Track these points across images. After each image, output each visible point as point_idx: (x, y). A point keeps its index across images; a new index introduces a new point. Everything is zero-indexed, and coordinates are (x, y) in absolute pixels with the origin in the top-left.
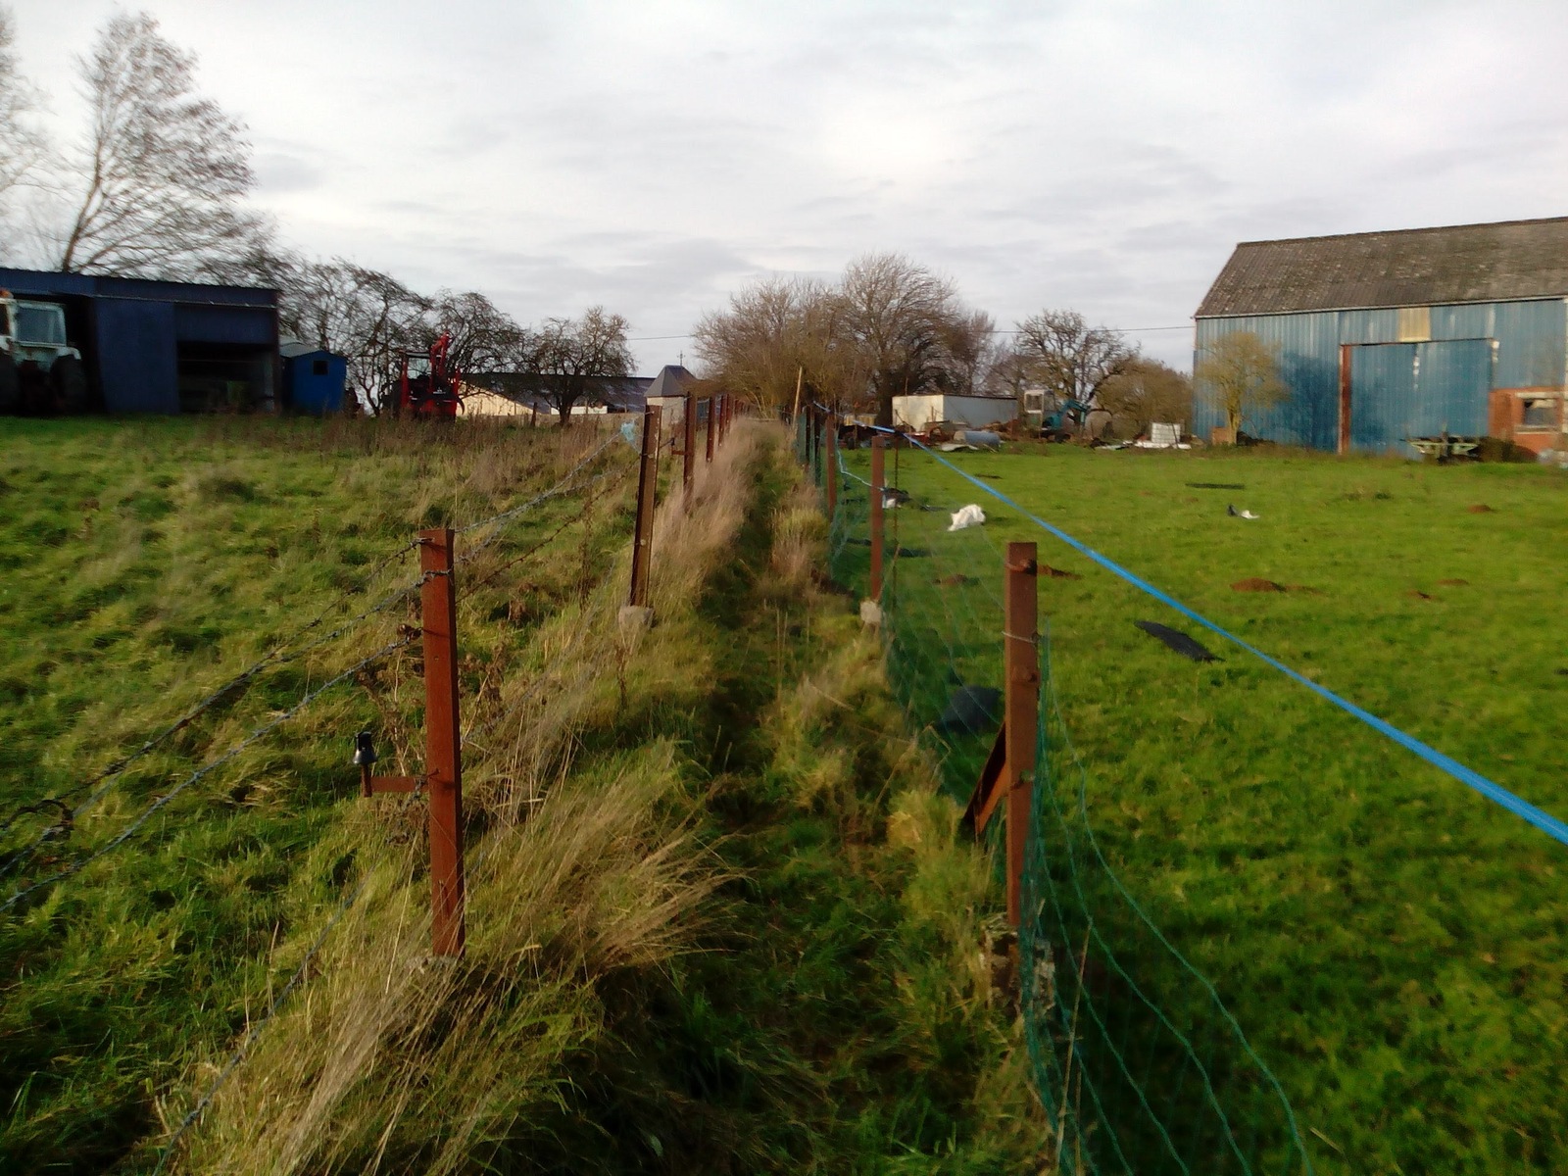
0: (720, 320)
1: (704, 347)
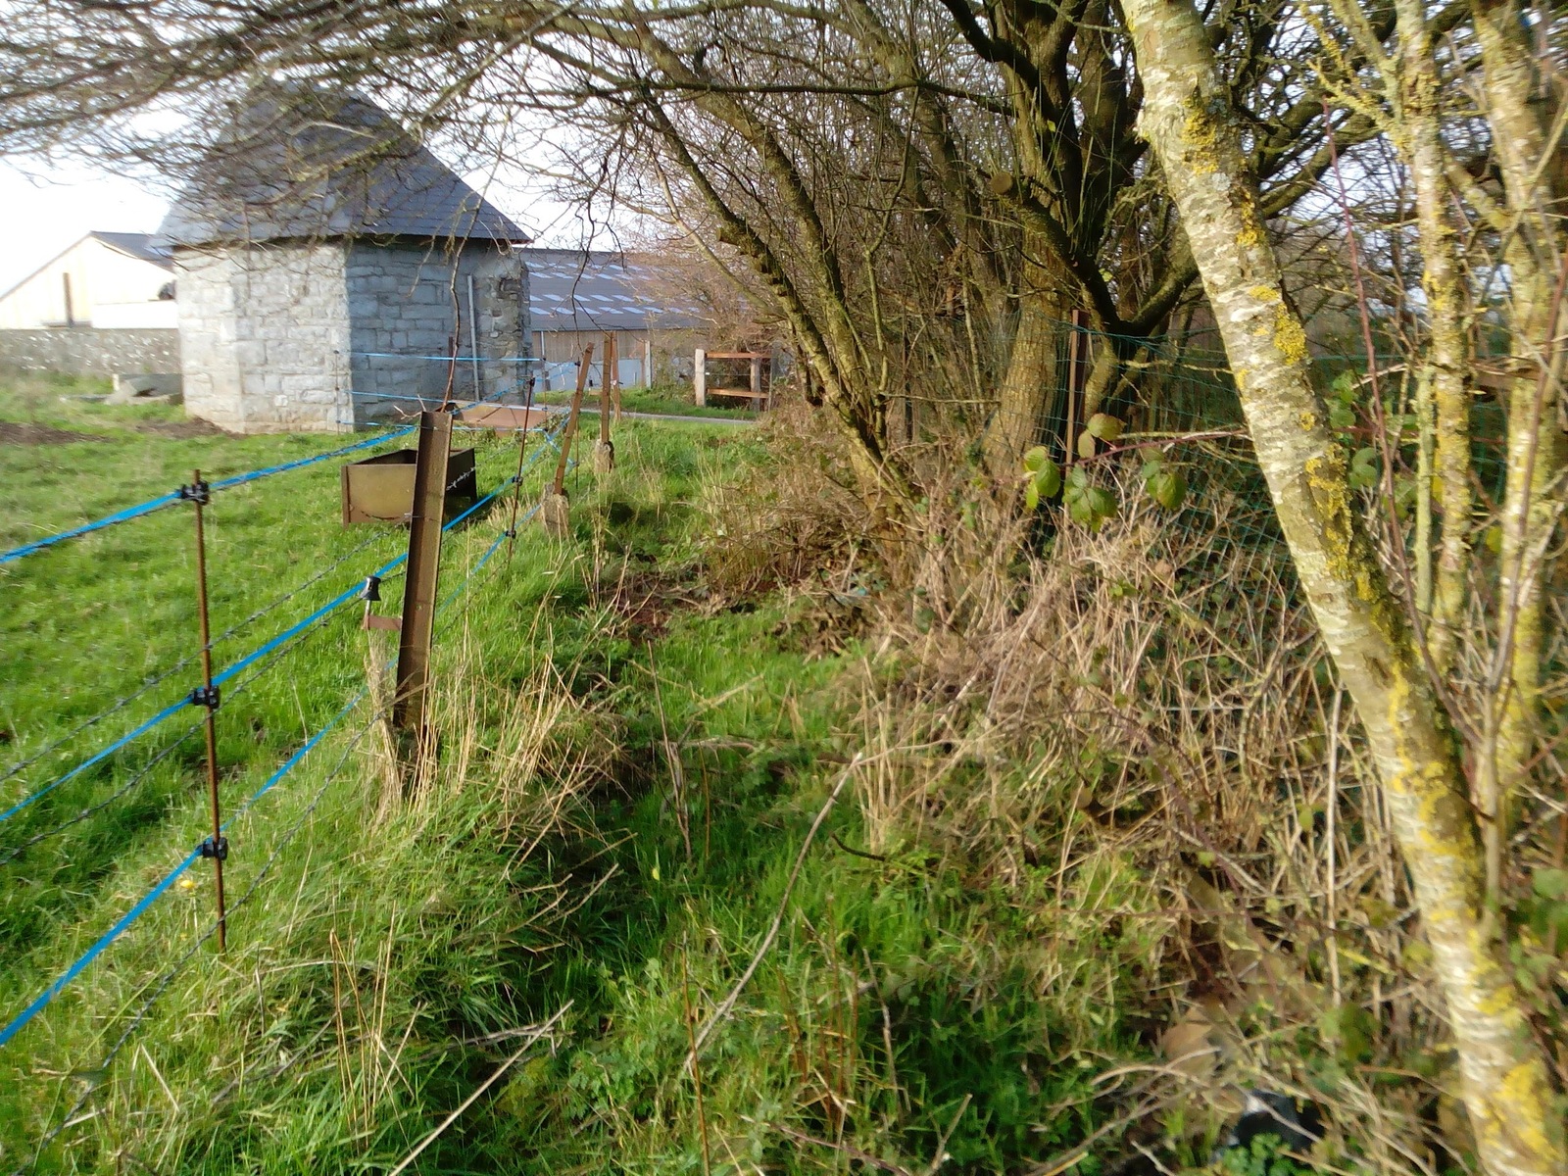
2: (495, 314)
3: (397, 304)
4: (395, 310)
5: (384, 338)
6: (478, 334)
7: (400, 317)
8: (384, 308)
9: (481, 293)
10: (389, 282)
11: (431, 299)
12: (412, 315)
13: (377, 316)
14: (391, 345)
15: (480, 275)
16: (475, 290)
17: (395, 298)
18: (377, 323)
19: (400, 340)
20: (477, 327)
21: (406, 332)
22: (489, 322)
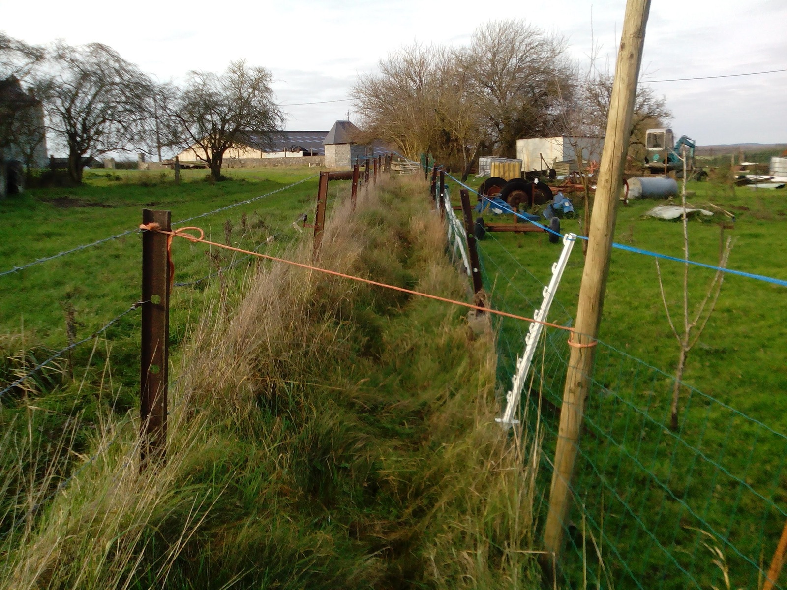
0: (372, 82)
1: (361, 104)
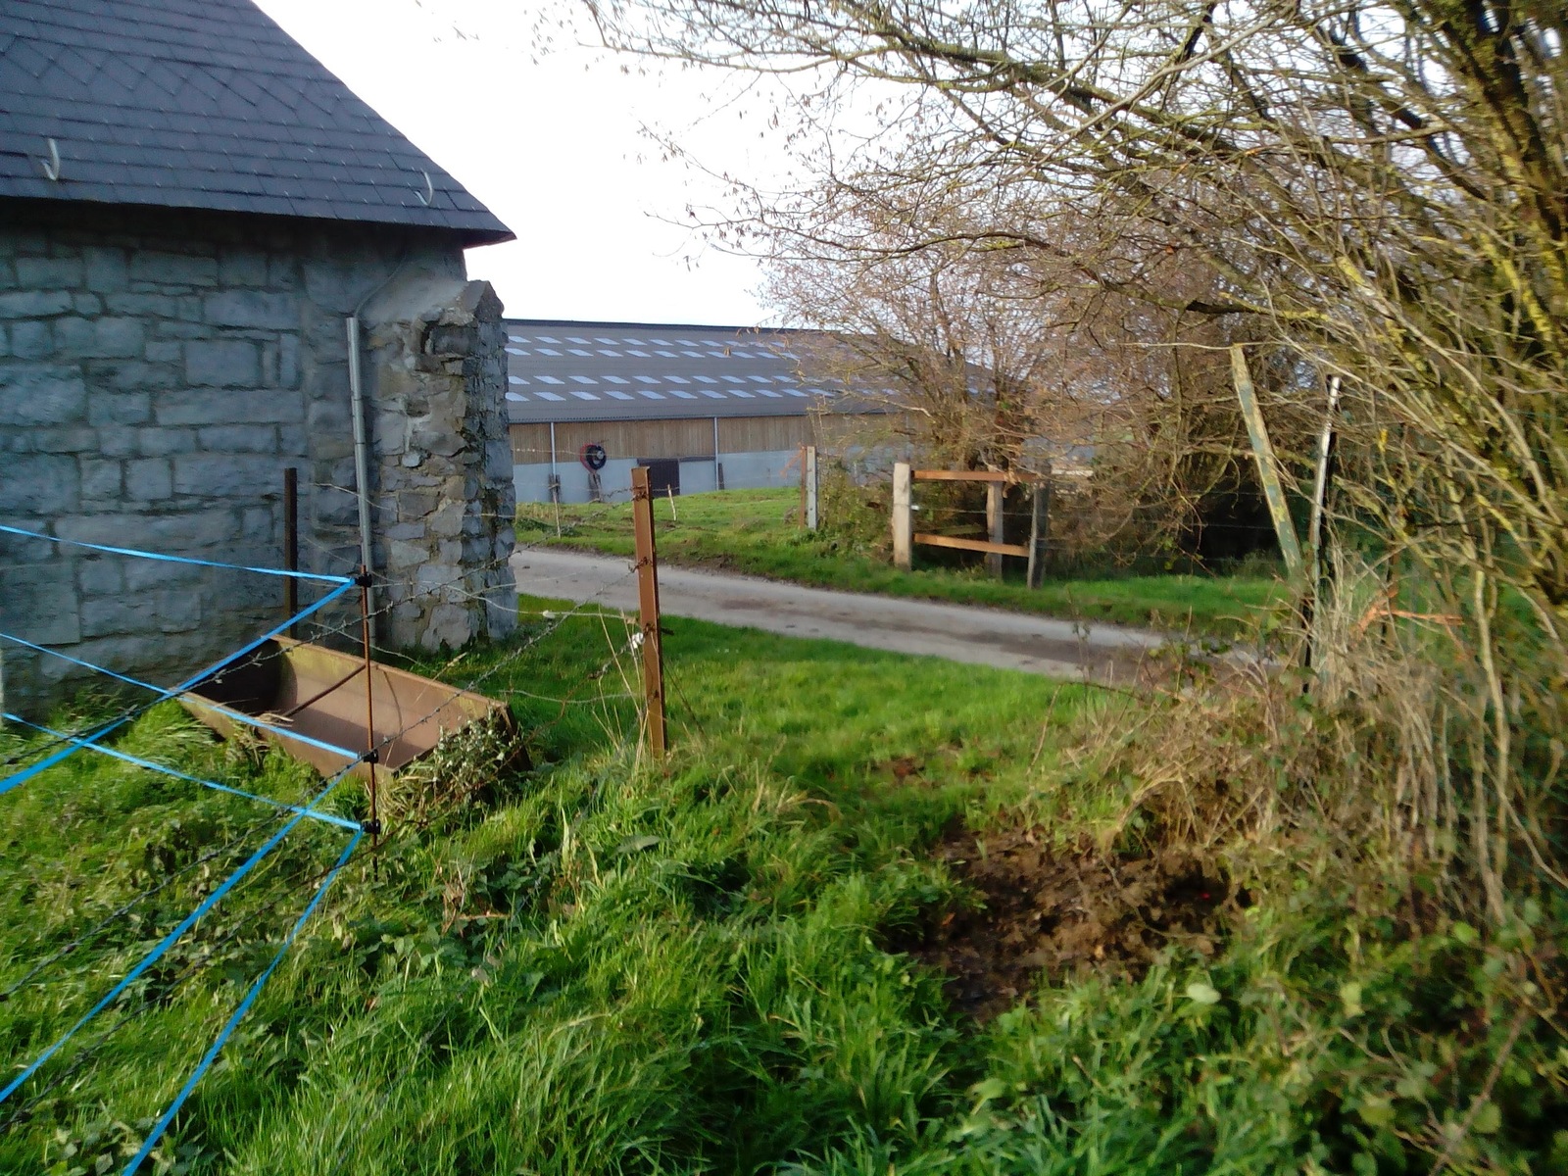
2: (414, 410)
3: (141, 387)
4: (137, 403)
5: (106, 476)
6: (374, 457)
7: (151, 421)
8: (102, 402)
9: (382, 357)
10: (116, 333)
11: (244, 375)
12: (189, 414)
13: (81, 419)
14: (123, 494)
15: (379, 315)
16: (366, 352)
17: (134, 373)
18: (81, 439)
19: (148, 480)
20: (370, 441)
21: (170, 459)
22: (397, 431)
